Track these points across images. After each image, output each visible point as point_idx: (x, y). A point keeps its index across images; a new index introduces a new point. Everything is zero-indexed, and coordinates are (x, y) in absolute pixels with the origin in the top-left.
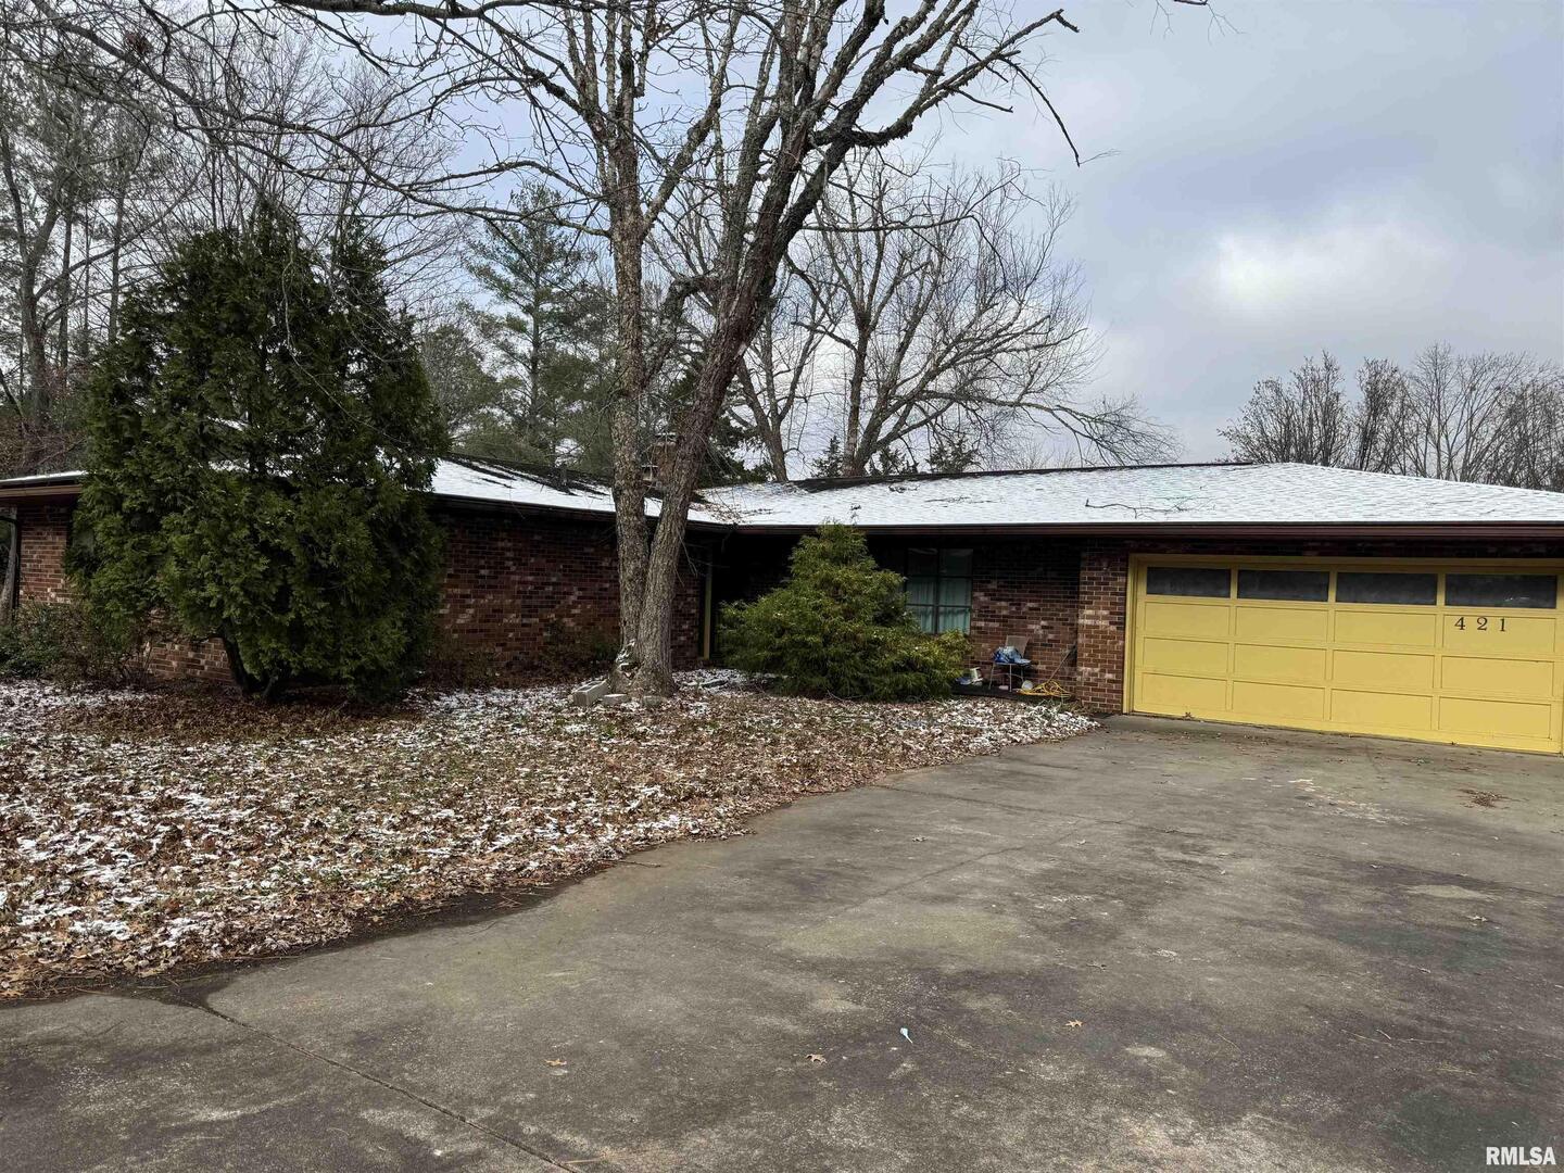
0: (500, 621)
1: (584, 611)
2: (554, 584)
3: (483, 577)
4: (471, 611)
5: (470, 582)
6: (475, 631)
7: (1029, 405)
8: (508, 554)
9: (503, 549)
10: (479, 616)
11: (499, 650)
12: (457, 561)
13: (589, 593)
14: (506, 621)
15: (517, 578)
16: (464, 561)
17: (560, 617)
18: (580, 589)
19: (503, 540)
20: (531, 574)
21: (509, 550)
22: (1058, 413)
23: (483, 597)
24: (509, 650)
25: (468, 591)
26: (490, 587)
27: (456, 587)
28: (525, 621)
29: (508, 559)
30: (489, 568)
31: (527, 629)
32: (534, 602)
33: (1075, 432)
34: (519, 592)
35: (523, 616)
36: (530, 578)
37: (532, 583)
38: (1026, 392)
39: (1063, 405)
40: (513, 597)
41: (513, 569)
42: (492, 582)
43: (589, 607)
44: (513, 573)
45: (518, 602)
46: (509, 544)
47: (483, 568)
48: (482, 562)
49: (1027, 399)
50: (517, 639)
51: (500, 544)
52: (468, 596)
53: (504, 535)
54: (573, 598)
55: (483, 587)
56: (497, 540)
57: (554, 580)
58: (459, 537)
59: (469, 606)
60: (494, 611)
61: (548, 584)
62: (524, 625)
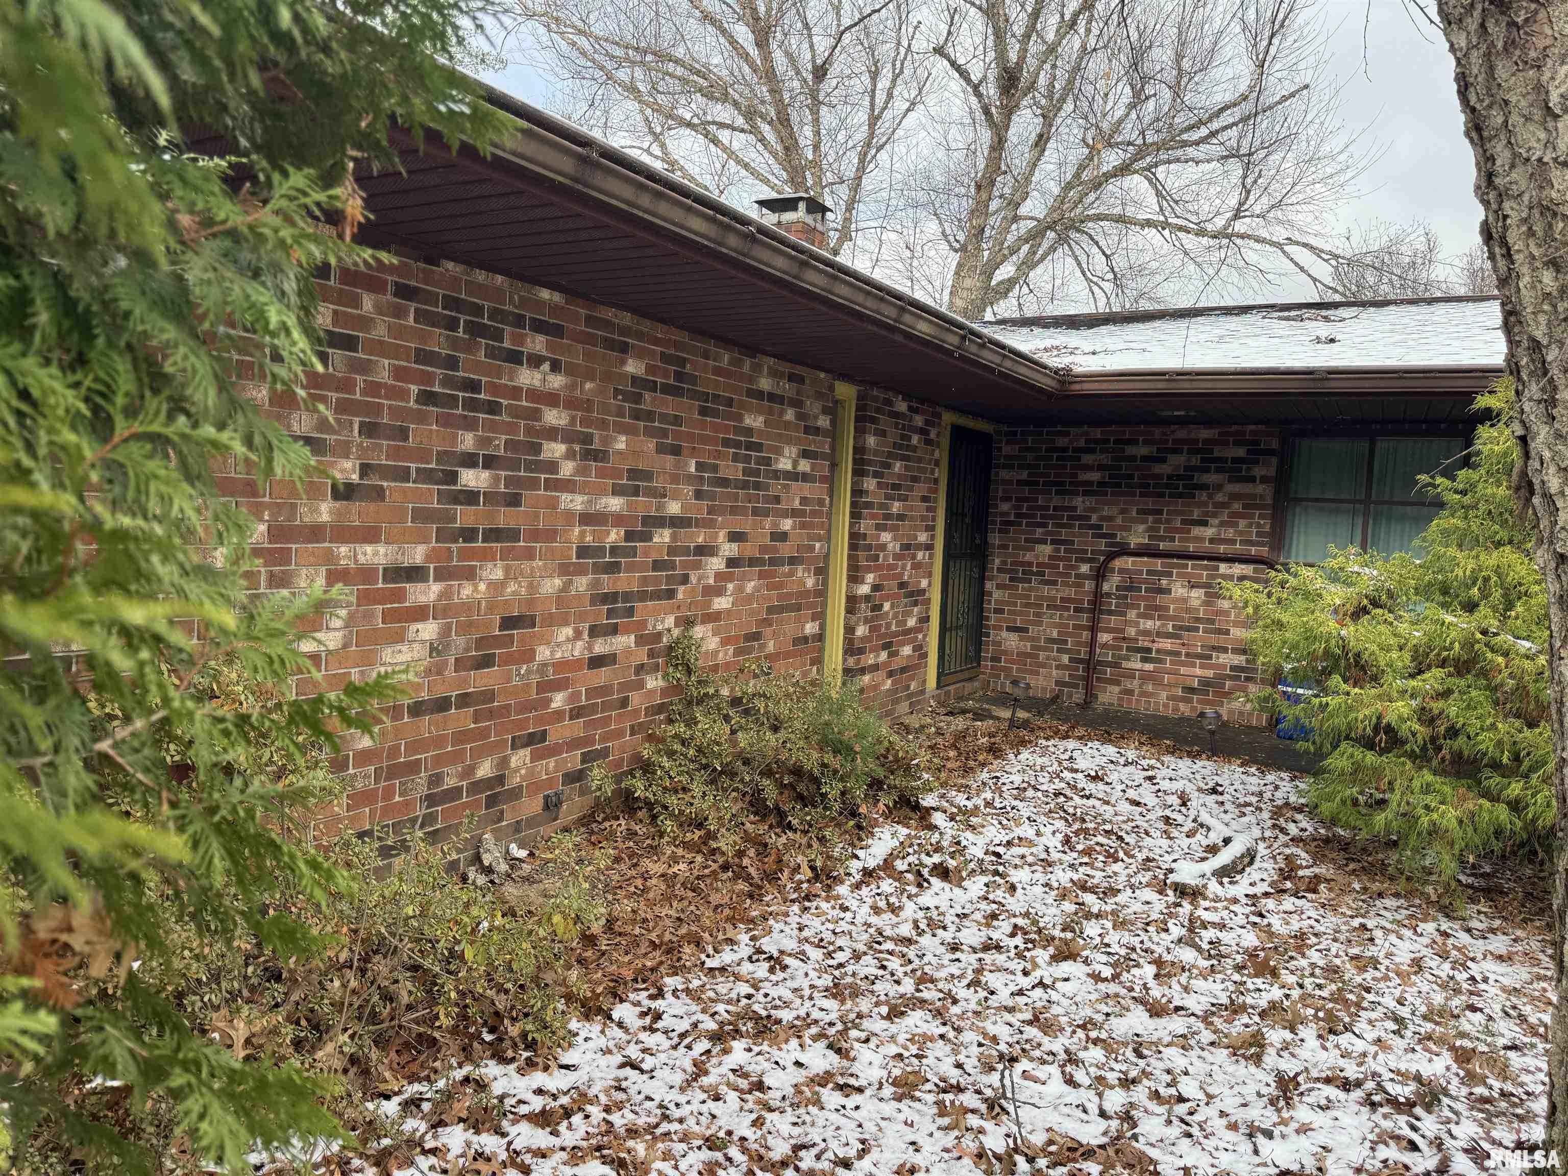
0: (528, 655)
1: (741, 599)
2: (676, 522)
3: (470, 497)
4: (428, 630)
5: (421, 515)
6: (442, 705)
7: (1242, 236)
8: (553, 417)
9: (534, 394)
10: (459, 642)
11: (520, 759)
12: (369, 430)
13: (750, 549)
14: (543, 653)
15: (575, 502)
16: (403, 434)
17: (687, 623)
18: (734, 537)
19: (535, 361)
20: (617, 491)
21: (552, 399)
22: (1290, 249)
23: (470, 575)
24: (554, 751)
25: (417, 555)
26: (494, 534)
27: (371, 535)
28: (600, 647)
29: (552, 434)
30: (490, 463)
31: (602, 676)
32: (626, 581)
33: (1315, 280)
34: (583, 551)
35: (595, 632)
36: (615, 504)
37: (618, 519)
38: (1237, 216)
39: (1297, 237)
40: (565, 570)
41: (567, 469)
42: (504, 517)
43: (750, 587)
44: (567, 486)
45: (582, 583)
46: (557, 381)
47: (470, 461)
48: (467, 441)
49: (1240, 226)
50: (576, 713)
51: (527, 377)
52: (415, 574)
53: (537, 343)
54: (716, 564)
55: (469, 534)
56: (515, 358)
57: (674, 508)
58: (380, 332)
59: (420, 613)
60: (509, 623)
61: (661, 522)
62: (597, 662)
